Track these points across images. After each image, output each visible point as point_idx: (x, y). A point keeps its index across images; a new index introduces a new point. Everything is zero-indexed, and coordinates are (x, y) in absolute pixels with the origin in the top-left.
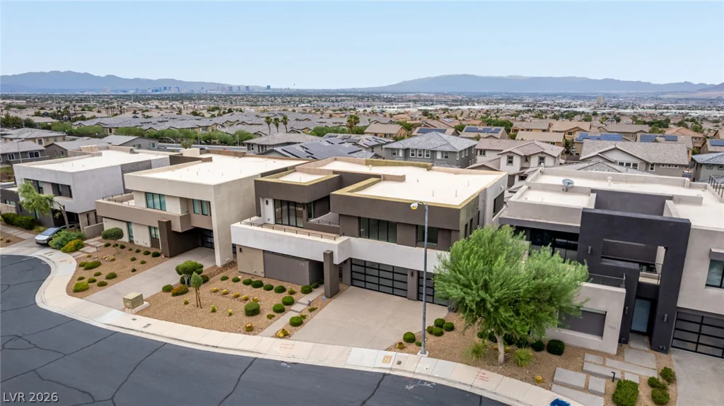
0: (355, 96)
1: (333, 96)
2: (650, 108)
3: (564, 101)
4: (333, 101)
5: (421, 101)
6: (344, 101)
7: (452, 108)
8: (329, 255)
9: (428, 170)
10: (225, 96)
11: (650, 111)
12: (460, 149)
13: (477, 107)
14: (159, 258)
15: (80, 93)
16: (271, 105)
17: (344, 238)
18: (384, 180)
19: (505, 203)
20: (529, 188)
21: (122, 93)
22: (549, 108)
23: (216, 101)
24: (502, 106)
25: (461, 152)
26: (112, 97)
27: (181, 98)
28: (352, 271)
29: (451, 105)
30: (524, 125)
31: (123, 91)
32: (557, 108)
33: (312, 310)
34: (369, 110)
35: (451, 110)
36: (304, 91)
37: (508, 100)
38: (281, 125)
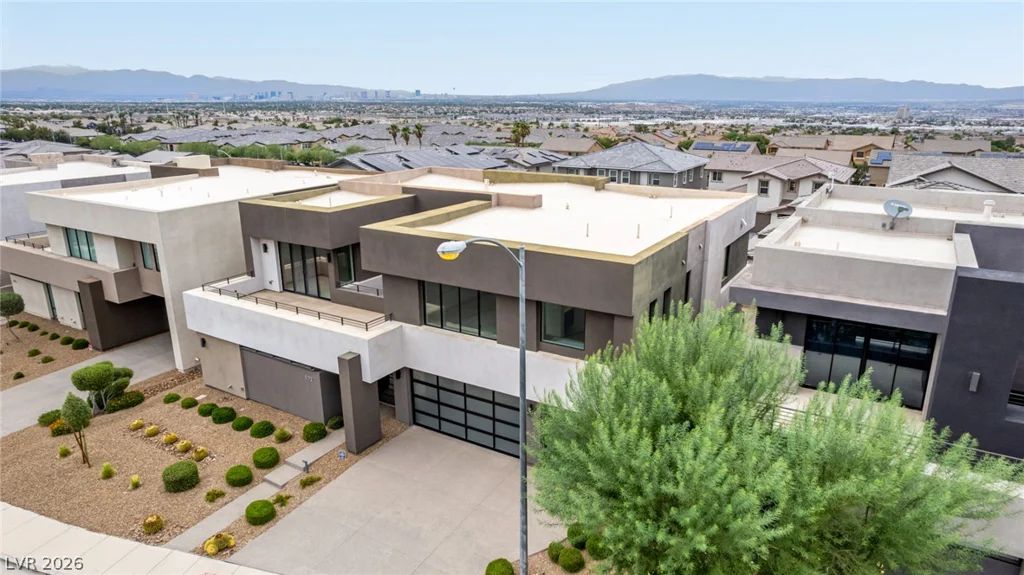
0: (540, 106)
1: (508, 105)
2: (980, 123)
3: (847, 114)
4: (508, 113)
5: (636, 112)
6: (524, 112)
7: (681, 122)
8: (354, 363)
9: (597, 190)
10: (356, 104)
11: (980, 128)
12: (679, 169)
13: (718, 121)
14: (85, 350)
15: (157, 101)
16: (419, 117)
17: (393, 325)
18: (499, 204)
19: (751, 258)
20: (804, 222)
21: (214, 101)
22: (824, 124)
23: (341, 111)
24: (753, 121)
25: (681, 173)
26: (199, 105)
27: (293, 107)
28: (414, 396)
29: (679, 119)
30: (788, 141)
31: (215, 98)
32: (837, 124)
33: (305, 484)
34: (559, 123)
35: (678, 125)
36: (467, 98)
37: (763, 113)
38: (413, 137)
